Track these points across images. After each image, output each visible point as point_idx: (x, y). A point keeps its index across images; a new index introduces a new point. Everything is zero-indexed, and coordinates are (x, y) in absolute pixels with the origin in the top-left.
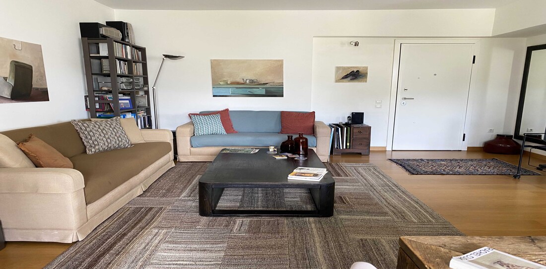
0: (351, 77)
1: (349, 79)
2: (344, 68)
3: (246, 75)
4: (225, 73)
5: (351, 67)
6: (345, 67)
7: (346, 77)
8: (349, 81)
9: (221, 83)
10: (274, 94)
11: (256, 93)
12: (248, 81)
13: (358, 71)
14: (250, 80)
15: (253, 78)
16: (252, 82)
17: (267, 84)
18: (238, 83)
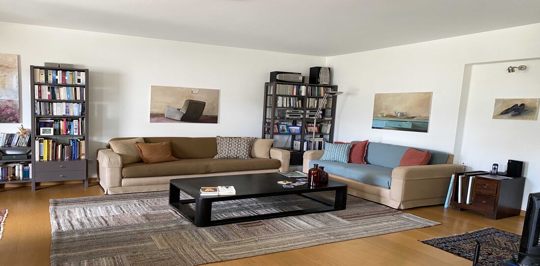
0: (513, 112)
1: (510, 115)
2: (504, 101)
3: (398, 109)
4: (382, 107)
5: (514, 99)
6: (505, 99)
7: (506, 112)
8: (510, 118)
9: (379, 116)
10: (419, 129)
11: (403, 127)
12: (399, 115)
13: (523, 105)
14: (401, 113)
15: (404, 111)
16: (402, 115)
17: (414, 117)
18: (391, 116)
